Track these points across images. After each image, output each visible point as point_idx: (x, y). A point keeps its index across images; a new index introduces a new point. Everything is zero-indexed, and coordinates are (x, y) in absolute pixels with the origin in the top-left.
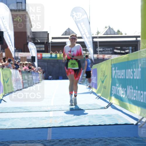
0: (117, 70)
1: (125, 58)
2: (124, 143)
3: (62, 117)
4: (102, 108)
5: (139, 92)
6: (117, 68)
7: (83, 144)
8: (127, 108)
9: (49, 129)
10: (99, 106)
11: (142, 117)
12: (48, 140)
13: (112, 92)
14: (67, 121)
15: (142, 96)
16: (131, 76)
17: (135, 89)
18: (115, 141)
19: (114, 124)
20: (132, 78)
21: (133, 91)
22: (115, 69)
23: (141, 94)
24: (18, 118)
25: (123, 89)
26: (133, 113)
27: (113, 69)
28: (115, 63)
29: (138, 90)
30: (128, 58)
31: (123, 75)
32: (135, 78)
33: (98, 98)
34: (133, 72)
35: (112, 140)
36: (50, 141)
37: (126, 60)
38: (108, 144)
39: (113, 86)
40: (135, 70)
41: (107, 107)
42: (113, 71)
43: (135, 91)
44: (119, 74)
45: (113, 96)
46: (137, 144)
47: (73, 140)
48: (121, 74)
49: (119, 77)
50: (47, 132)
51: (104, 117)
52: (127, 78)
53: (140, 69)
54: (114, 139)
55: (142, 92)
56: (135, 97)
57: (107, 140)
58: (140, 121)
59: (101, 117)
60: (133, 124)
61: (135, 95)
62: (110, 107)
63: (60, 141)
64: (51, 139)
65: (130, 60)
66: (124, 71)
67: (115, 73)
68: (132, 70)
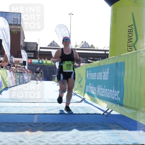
0: (91, 73)
1: (97, 63)
2: (93, 126)
3: (46, 107)
4: (77, 102)
5: (107, 90)
6: (90, 71)
7: (62, 126)
8: (97, 102)
9: (35, 115)
10: (75, 100)
11: (107, 109)
12: (34, 122)
13: (86, 90)
14: (49, 110)
15: (109, 93)
16: (101, 77)
17: (103, 87)
18: (86, 125)
19: (86, 113)
20: (101, 79)
21: (102, 89)
22: (89, 73)
23: (108, 92)
24: (11, 107)
25: (95, 88)
26: (101, 105)
27: (87, 72)
28: (89, 67)
29: (106, 88)
30: (99, 64)
31: (95, 77)
32: (104, 79)
33: (74, 95)
34: (103, 75)
35: (84, 124)
36: (36, 124)
37: (98, 65)
38: (81, 127)
39: (86, 86)
40: (104, 73)
41: (81, 101)
42: (87, 74)
43: (103, 89)
44: (92, 76)
45: (86, 93)
46: (103, 127)
47: (54, 123)
48: (93, 76)
49: (91, 79)
50: (34, 117)
51: (78, 108)
52: (98, 79)
53: (108, 73)
54: (86, 124)
55: (109, 90)
56: (104, 94)
57: (80, 124)
58: (106, 112)
59: (76, 108)
60: (101, 114)
61: (103, 92)
62: (83, 101)
63: (44, 124)
64: (37, 122)
65: (101, 65)
66: (96, 73)
67: (89, 75)
68: (102, 73)
